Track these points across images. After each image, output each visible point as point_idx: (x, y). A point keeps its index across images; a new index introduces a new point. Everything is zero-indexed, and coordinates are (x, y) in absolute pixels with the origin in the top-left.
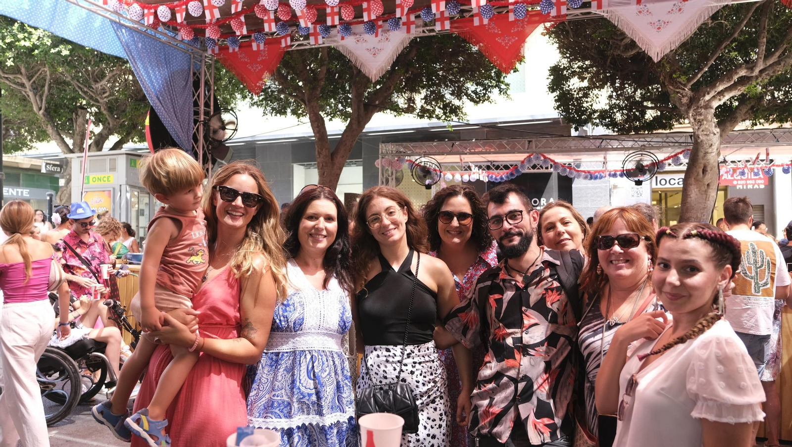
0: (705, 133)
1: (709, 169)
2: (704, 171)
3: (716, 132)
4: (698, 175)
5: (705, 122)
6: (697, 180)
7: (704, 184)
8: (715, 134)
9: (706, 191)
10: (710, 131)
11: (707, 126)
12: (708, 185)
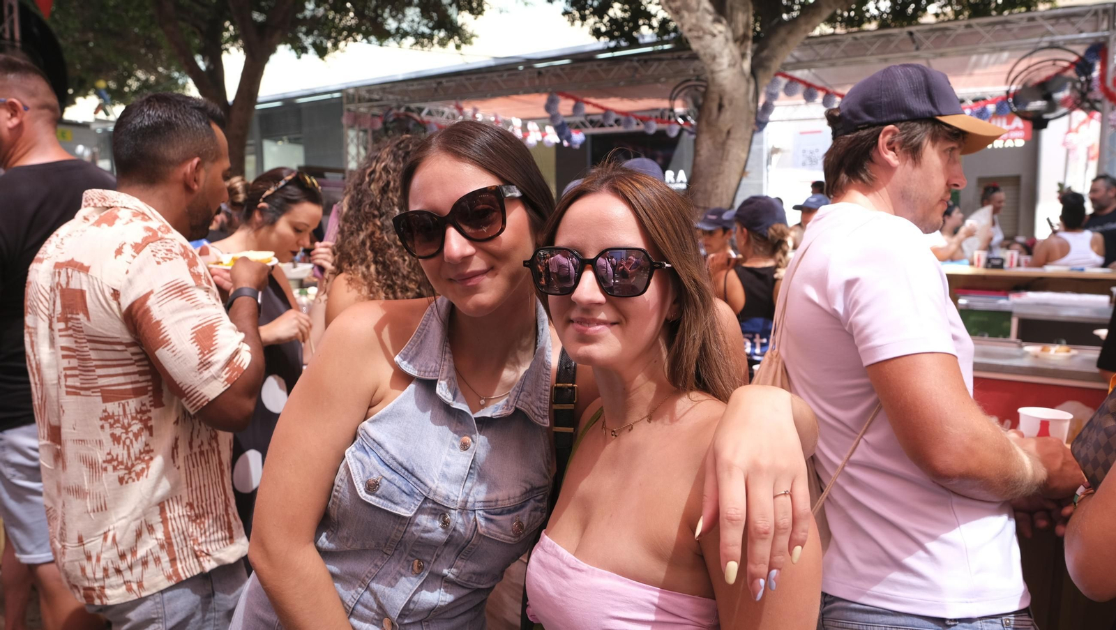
0: (695, 34)
1: (726, 102)
2: (721, 107)
3: (715, 32)
4: (710, 113)
5: (686, 14)
6: (709, 124)
7: (720, 131)
8: (714, 36)
9: (724, 144)
10: (701, 28)
11: (694, 21)
12: (729, 132)
